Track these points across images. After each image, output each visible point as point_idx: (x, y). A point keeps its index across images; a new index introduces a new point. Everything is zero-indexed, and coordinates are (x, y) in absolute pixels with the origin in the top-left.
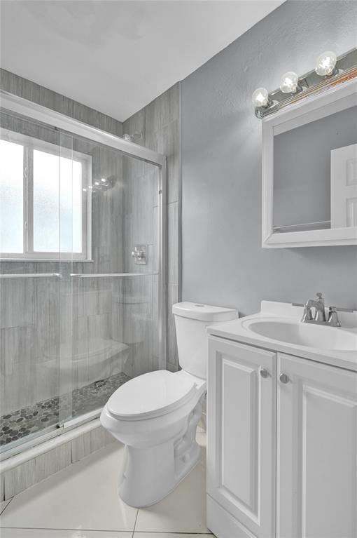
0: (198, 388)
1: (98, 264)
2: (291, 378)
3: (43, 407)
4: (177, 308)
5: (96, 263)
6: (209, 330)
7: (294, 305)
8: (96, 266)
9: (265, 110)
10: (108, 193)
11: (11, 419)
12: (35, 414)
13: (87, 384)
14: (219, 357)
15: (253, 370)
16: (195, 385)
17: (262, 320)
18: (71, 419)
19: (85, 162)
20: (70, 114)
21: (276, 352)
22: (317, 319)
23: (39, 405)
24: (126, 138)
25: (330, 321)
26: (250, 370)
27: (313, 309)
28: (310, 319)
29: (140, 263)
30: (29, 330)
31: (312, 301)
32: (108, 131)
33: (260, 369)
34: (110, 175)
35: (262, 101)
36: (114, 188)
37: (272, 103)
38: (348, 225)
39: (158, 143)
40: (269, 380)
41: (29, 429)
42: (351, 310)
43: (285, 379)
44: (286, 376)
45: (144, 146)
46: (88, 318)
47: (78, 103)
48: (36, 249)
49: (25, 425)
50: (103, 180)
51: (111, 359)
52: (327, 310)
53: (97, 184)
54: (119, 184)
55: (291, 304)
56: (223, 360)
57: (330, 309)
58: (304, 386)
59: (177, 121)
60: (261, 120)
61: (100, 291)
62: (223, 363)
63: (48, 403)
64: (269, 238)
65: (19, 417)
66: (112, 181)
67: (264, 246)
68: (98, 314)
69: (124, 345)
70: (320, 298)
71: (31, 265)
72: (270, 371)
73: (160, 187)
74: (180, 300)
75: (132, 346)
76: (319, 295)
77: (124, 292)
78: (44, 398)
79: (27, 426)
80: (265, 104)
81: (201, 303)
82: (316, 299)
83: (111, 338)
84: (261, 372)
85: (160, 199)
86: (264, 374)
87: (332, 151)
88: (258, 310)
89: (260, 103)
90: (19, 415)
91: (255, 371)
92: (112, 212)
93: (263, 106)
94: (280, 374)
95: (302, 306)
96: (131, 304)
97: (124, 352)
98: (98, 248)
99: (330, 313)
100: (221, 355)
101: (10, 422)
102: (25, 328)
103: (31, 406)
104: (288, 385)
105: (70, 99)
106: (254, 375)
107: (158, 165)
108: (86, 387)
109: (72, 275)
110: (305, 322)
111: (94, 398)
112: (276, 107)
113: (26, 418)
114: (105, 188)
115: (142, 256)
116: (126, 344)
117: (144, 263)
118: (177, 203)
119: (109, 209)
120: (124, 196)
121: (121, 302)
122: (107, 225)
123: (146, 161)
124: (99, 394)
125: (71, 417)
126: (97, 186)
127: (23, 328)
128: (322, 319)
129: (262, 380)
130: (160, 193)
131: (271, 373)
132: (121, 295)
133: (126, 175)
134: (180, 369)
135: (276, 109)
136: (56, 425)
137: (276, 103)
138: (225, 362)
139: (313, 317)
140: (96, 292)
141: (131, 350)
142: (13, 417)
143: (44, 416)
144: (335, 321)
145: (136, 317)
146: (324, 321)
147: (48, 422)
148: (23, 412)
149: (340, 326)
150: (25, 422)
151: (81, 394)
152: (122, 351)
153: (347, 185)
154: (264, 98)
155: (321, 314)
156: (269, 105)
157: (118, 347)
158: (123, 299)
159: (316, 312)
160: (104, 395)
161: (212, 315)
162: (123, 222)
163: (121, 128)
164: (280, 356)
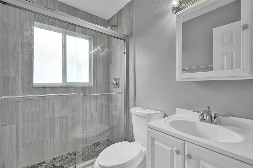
0: (143, 151)
1: (96, 88)
2: (193, 157)
3: (71, 155)
4: (133, 110)
5: (95, 87)
6: (148, 125)
7: (194, 111)
8: (95, 89)
9: (177, 9)
10: (101, 54)
11: (56, 160)
12: (67, 158)
13: (91, 144)
14: (153, 139)
15: (171, 149)
16: (142, 150)
17: (177, 119)
18: (82, 163)
19: (90, 40)
20: (83, 18)
21: (184, 141)
22: (207, 120)
23: (69, 154)
24: (109, 28)
25: (215, 122)
26: (170, 149)
27: (205, 115)
28: (203, 120)
29: (116, 87)
30: (64, 119)
31: (205, 111)
32: (101, 25)
33: (175, 149)
34: (102, 45)
35: (175, 4)
36: (104, 52)
37: (181, 5)
38: (223, 69)
39: (124, 29)
40: (180, 156)
41: (64, 166)
42: (227, 116)
43: (189, 157)
44: (190, 155)
45: (117, 31)
46: (92, 113)
47: (86, 12)
48: (68, 81)
49: (62, 164)
50: (99, 48)
51: (103, 133)
52: (213, 115)
53: (96, 50)
54: (106, 50)
55: (192, 111)
56: (155, 141)
57: (215, 115)
58: (201, 162)
59: (133, 18)
60: (175, 15)
61: (98, 100)
62: (155, 143)
63: (73, 153)
64: (179, 76)
65: (60, 159)
66: (103, 48)
67: (177, 80)
68: (96, 111)
69: (108, 126)
70: (209, 108)
71: (65, 88)
72: (181, 151)
73: (124, 50)
74: (135, 106)
75: (113, 127)
76: (209, 107)
77: (109, 101)
78: (71, 151)
79: (63, 164)
80: (177, 6)
81: (145, 108)
82: (207, 109)
83: (102, 123)
84: (176, 151)
85: (124, 56)
86: (178, 152)
87: (214, 29)
88: (174, 113)
89: (175, 5)
90: (60, 158)
91: (172, 150)
92: (103, 63)
93: (176, 7)
94: (186, 154)
95: (199, 112)
96: (112, 107)
97: (109, 130)
98: (96, 80)
99: (215, 117)
100: (154, 139)
101: (56, 162)
102: (63, 118)
103: (65, 154)
104: (192, 160)
105: (83, 11)
106: (172, 151)
107: (124, 40)
108: (91, 146)
109: (82, 94)
110: (200, 121)
111: (94, 151)
112: (183, 7)
113: (63, 160)
114: (100, 52)
115: (117, 84)
116: (110, 126)
117: (118, 87)
118: (133, 58)
119: (101, 62)
120: (108, 55)
121: (107, 106)
122: (100, 70)
123: (118, 38)
124: (97, 149)
125: (82, 162)
126: (96, 51)
127: (61, 118)
128: (210, 120)
129: (176, 155)
130: (125, 53)
131: (181, 152)
132: (107, 102)
133: (109, 45)
134: (134, 141)
135: (183, 8)
136: (75, 166)
137: (183, 5)
138: (156, 142)
139: (205, 119)
140: (95, 101)
141: (112, 129)
142: (57, 159)
143: (71, 160)
144: (218, 122)
145: (114, 113)
146: (211, 121)
147: (72, 163)
148: (62, 157)
149: (221, 125)
150: (62, 162)
151: (89, 149)
152: (108, 129)
153: (222, 46)
154: (177, 3)
155: (210, 117)
156: (179, 6)
157: (106, 127)
158: (108, 105)
159: (207, 116)
160: (99, 150)
161: (150, 115)
162: (108, 68)
163: (106, 23)
164: (186, 144)
